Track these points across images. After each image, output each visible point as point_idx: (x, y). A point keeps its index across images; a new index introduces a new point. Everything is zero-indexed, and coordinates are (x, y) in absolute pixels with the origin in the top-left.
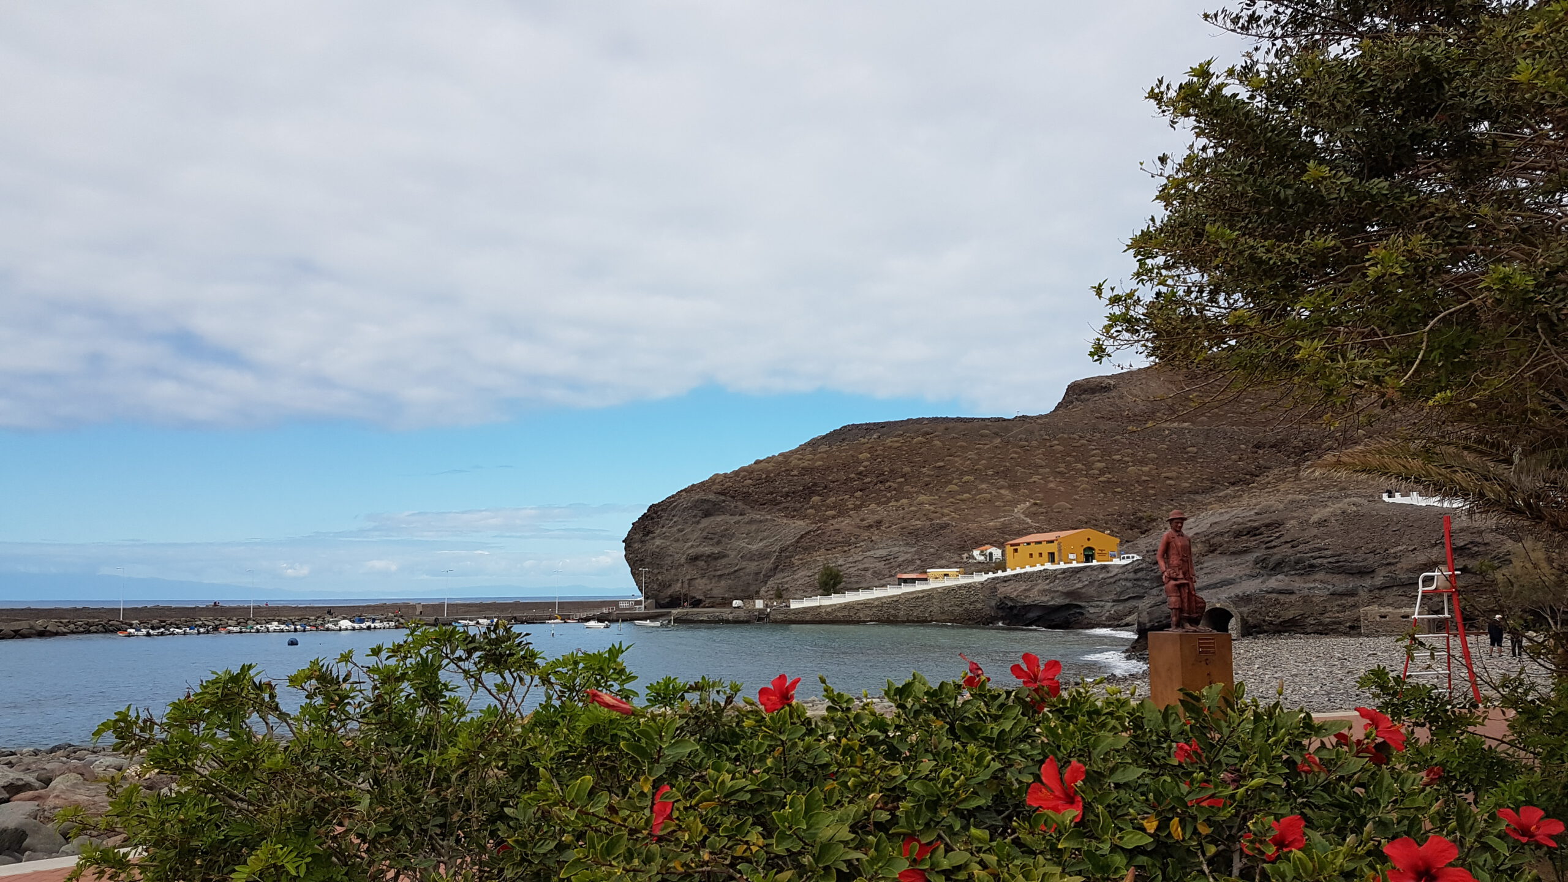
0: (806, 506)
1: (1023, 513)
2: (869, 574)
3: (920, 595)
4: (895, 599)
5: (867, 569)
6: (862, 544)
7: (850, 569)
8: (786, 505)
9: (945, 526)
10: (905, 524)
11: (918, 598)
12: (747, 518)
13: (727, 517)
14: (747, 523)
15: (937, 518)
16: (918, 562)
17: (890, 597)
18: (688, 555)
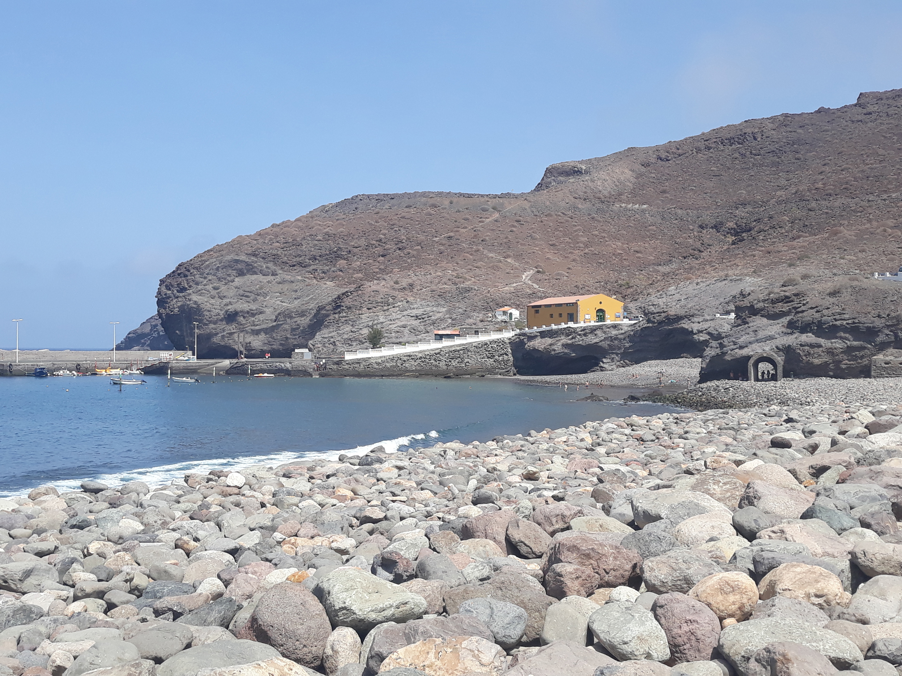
0: (333, 269)
1: (530, 279)
2: (406, 331)
3: (458, 348)
4: (437, 352)
5: (404, 327)
6: (399, 304)
7: (390, 326)
8: (315, 267)
9: (468, 290)
10: (434, 287)
11: (455, 351)
12: (278, 278)
13: (260, 277)
14: (280, 283)
15: (460, 282)
16: (450, 321)
17: (432, 350)
18: (227, 311)
